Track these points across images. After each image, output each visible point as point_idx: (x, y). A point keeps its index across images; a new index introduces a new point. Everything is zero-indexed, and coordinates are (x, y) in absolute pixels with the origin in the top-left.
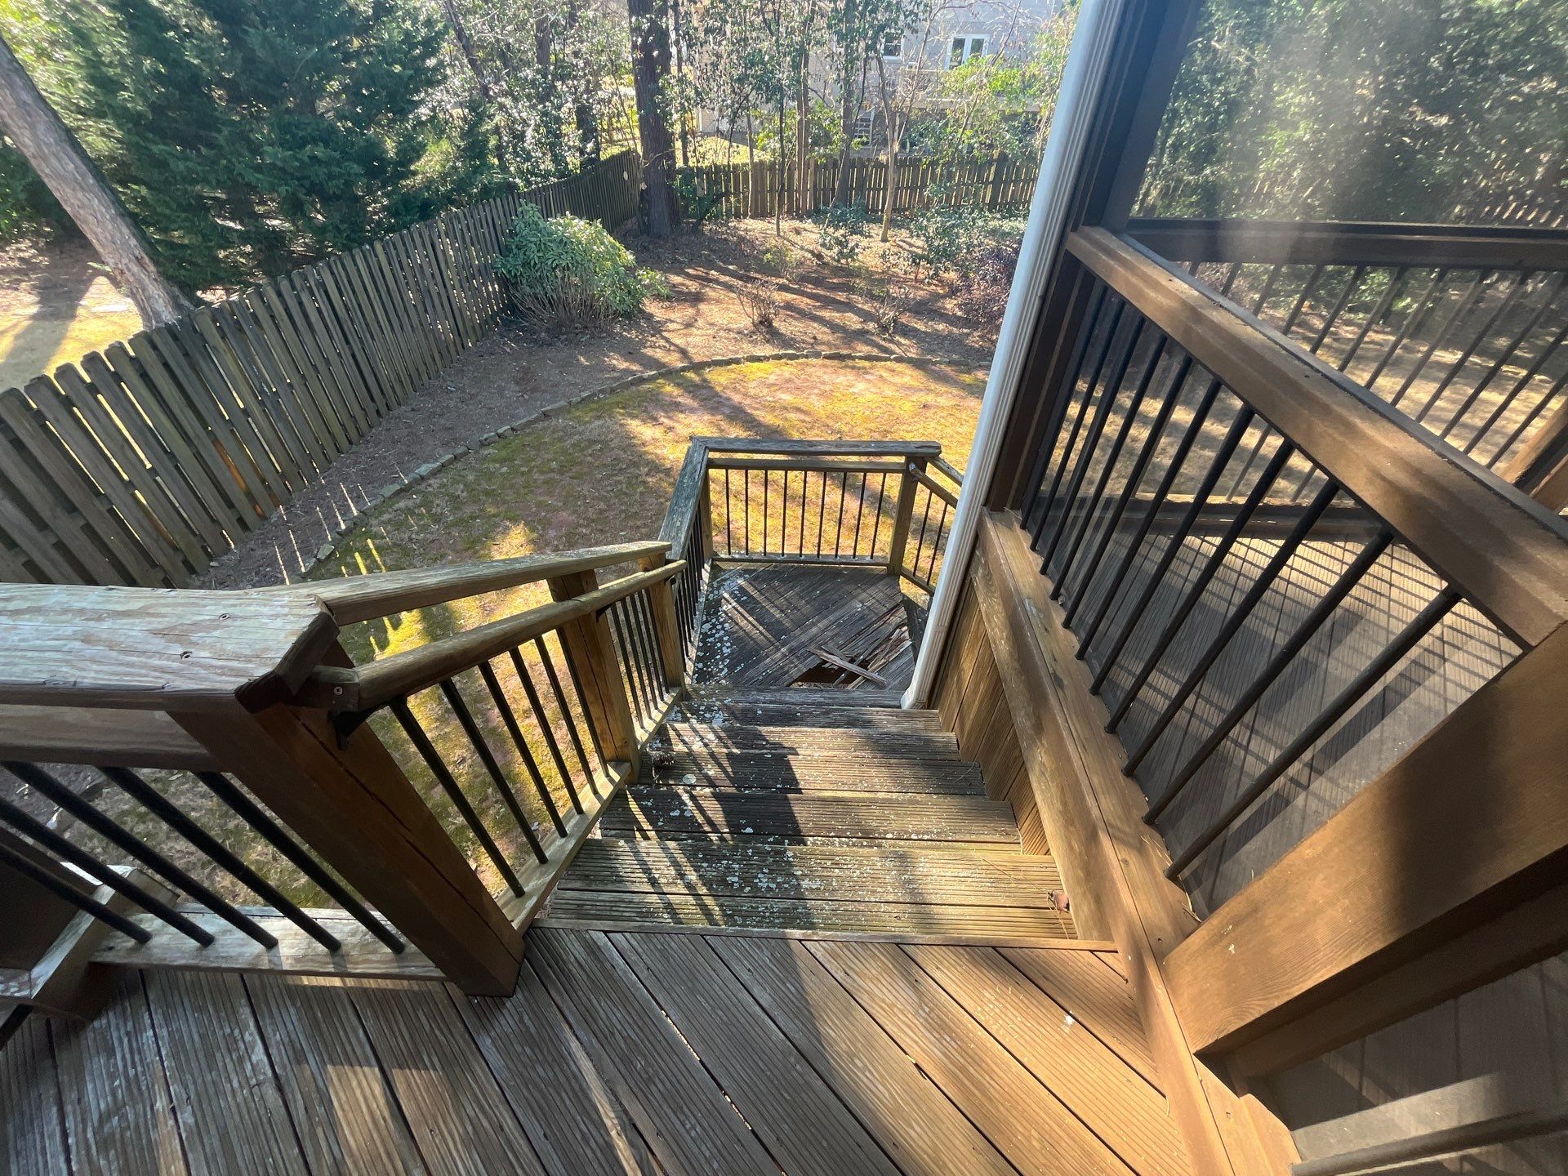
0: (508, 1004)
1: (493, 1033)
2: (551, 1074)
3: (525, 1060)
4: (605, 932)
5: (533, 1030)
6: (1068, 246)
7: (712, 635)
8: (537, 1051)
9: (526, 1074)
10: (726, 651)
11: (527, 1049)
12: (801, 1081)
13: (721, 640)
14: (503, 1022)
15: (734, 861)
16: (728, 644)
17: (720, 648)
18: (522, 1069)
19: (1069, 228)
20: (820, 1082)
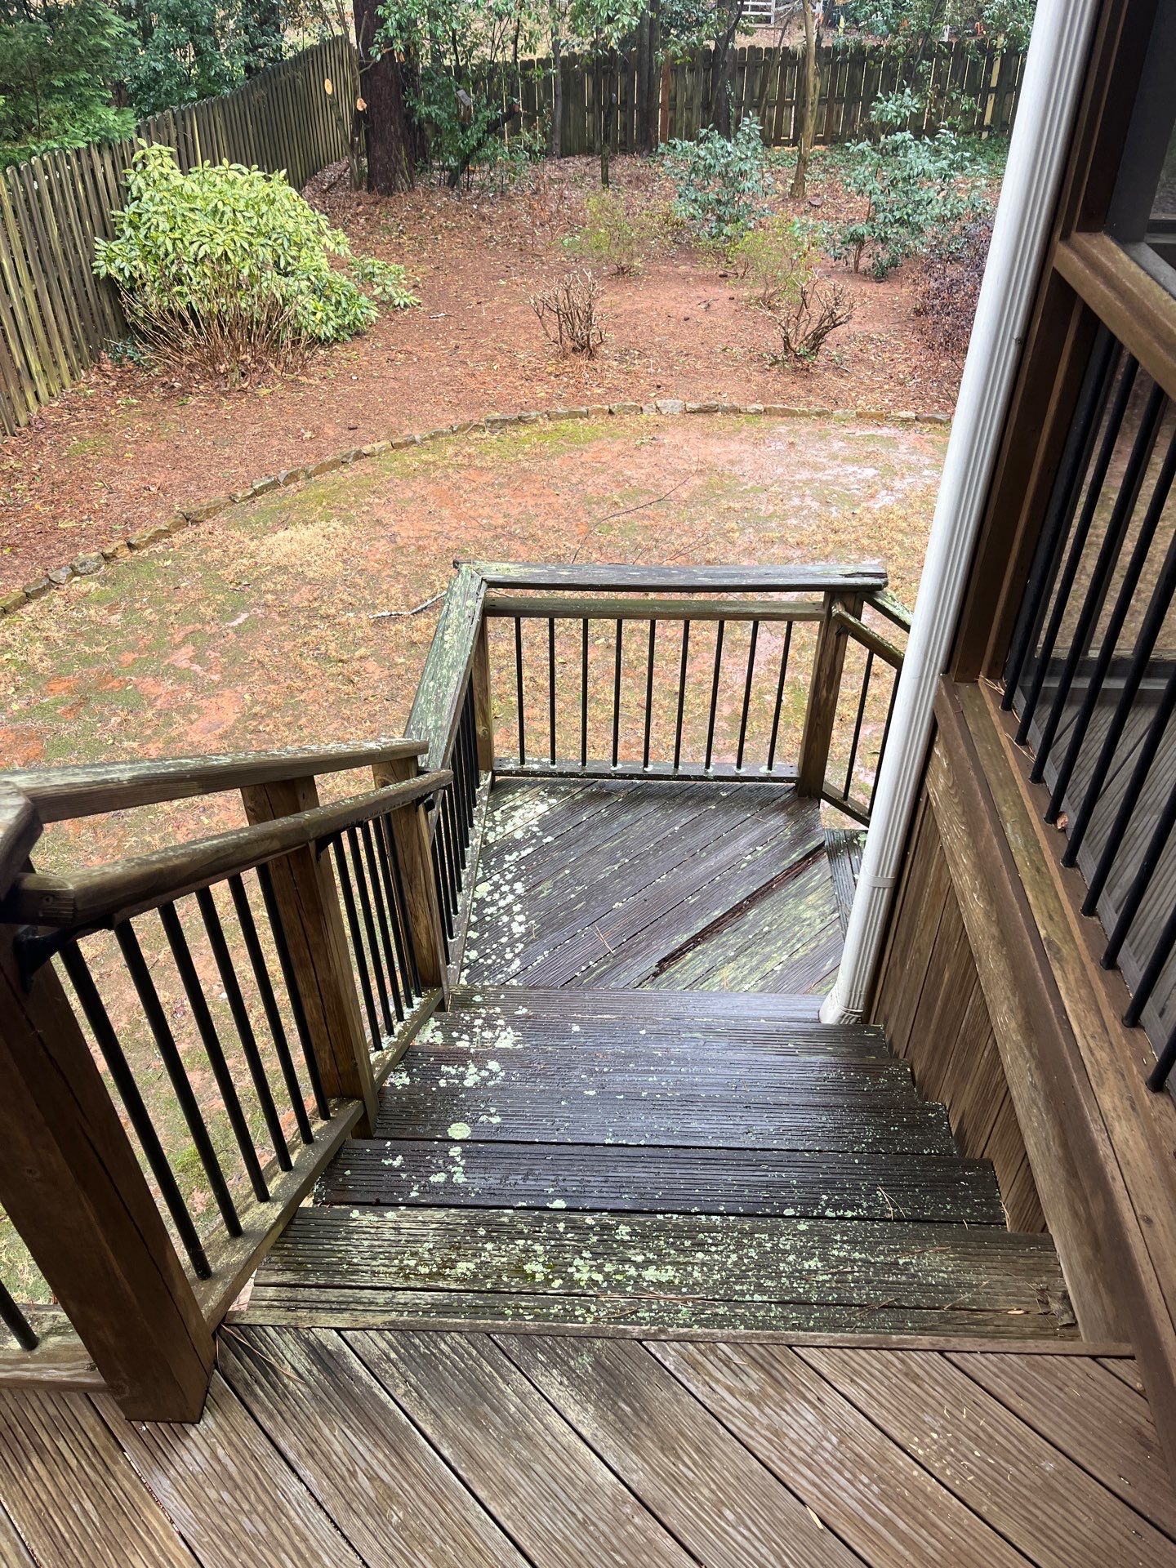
0: (193, 1433)
1: (172, 1472)
2: (262, 1528)
3: (224, 1509)
4: (338, 1330)
5: (232, 1468)
6: (1056, 263)
7: (493, 903)
8: (238, 1495)
9: (225, 1528)
10: (518, 929)
11: (226, 1496)
12: (641, 1540)
13: (508, 909)
14: (187, 1457)
15: (535, 1240)
16: (521, 918)
17: (508, 925)
18: (218, 1521)
19: (1057, 235)
20: (670, 1541)
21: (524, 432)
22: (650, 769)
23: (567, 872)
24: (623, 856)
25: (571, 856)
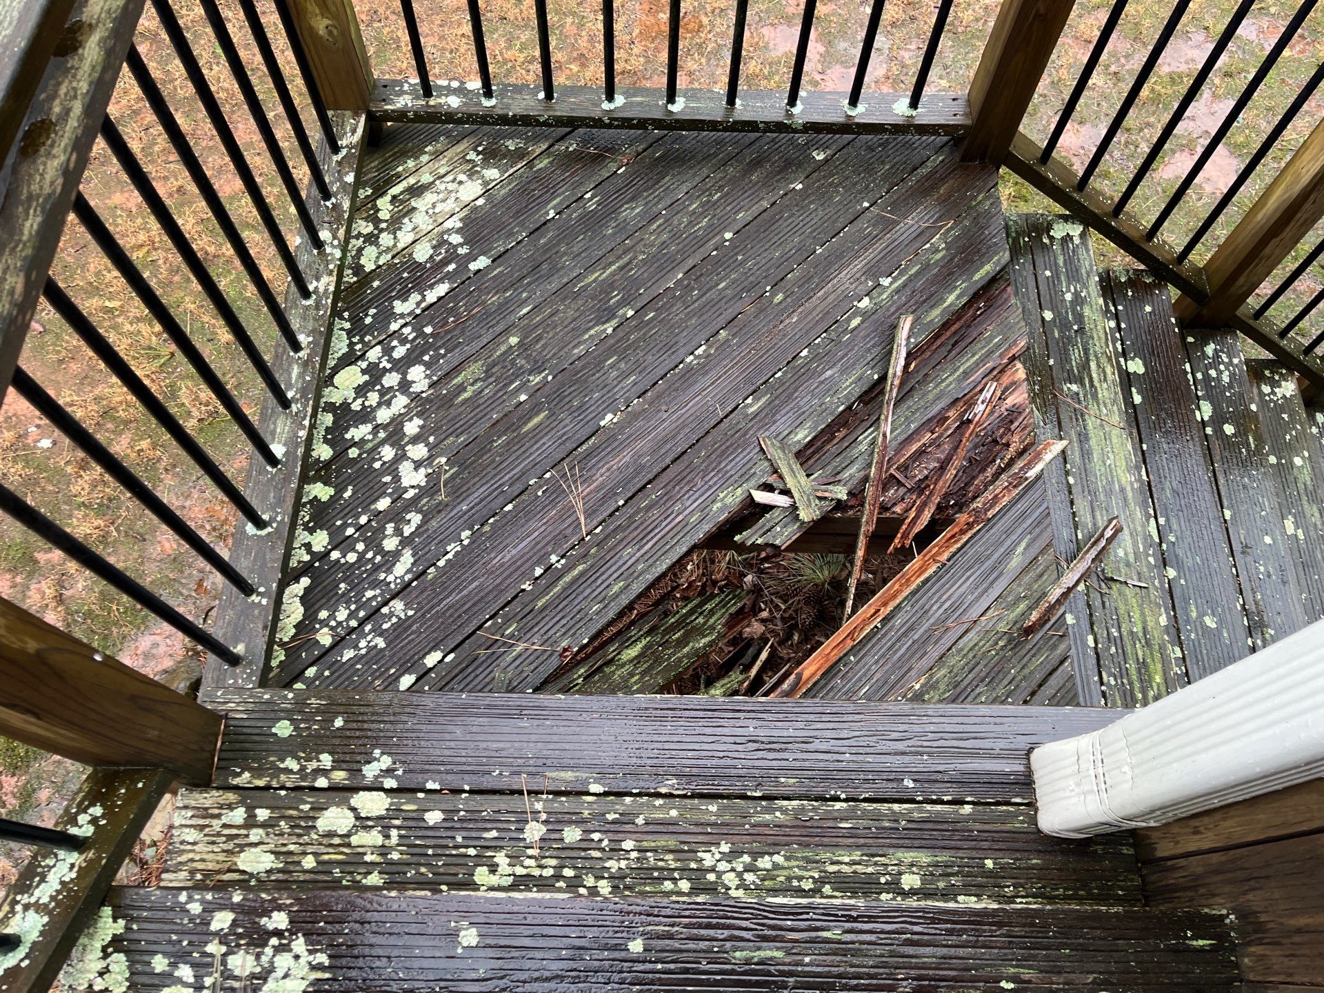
10: (412, 477)
16: (418, 451)
22: (678, 107)
23: (514, 340)
24: (623, 303)
25: (524, 303)
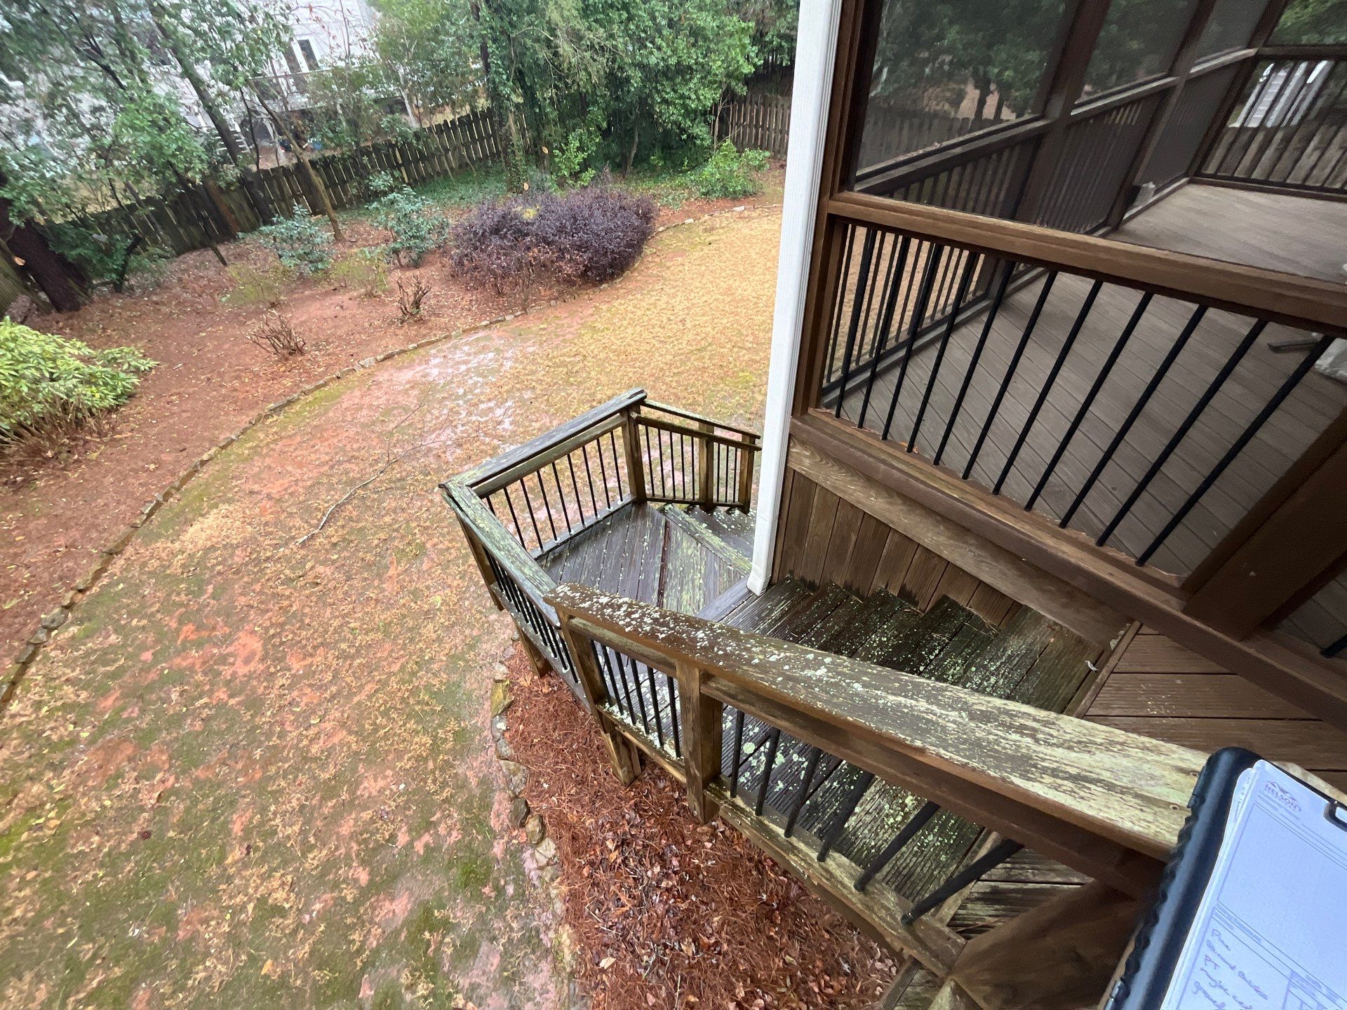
19: (826, 198)
21: (297, 407)
